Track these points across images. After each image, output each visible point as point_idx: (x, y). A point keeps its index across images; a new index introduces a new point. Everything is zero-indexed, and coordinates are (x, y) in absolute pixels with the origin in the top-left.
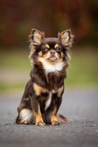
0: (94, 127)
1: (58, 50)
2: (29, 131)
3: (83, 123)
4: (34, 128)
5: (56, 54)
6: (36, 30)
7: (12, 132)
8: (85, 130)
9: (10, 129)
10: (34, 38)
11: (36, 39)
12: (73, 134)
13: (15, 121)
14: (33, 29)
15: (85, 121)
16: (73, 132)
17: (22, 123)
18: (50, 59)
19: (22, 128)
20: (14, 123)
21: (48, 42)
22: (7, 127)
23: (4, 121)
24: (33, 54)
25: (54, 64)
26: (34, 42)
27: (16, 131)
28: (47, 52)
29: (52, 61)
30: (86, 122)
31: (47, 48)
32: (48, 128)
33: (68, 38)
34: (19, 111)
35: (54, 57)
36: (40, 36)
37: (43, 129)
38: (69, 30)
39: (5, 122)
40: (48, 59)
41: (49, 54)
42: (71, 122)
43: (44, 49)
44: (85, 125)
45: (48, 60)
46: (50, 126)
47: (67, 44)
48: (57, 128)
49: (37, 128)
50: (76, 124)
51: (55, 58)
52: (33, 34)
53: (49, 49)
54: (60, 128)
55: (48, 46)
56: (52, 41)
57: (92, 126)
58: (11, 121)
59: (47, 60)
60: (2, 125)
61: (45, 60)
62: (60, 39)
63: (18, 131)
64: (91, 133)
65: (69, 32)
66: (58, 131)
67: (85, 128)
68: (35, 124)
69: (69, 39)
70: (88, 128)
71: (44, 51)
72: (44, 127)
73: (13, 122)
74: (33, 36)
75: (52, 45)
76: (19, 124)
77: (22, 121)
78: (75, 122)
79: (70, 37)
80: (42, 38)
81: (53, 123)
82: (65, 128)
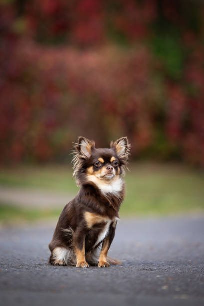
0: (153, 272)
1: (114, 166)
2: (66, 275)
3: (139, 265)
4: (73, 271)
5: (114, 171)
6: (84, 138)
7: (45, 276)
8: (142, 275)
9: (42, 272)
10: (82, 149)
11: (83, 151)
12: (126, 280)
13: (49, 261)
14: (80, 137)
15: (142, 262)
16: (125, 278)
17: (57, 264)
18: (107, 176)
19: (58, 270)
20: (48, 264)
21: (101, 154)
22: (38, 269)
23: (34, 261)
24: (78, 172)
25: (110, 184)
26: (81, 154)
27: (49, 275)
28: (101, 168)
29: (108, 180)
30: (143, 264)
31: (102, 163)
32: (93, 271)
33: (124, 148)
34: (52, 249)
35: (112, 174)
36: (89, 147)
37: (85, 272)
38: (125, 138)
39: (36, 262)
40: (103, 177)
41: (104, 171)
42: (123, 263)
43: (97, 164)
44: (142, 268)
45: (103, 179)
46: (96, 269)
47: (123, 157)
48: (104, 272)
49: (78, 271)
50: (130, 266)
51: (113, 176)
52: (80, 143)
53: (104, 165)
54: (108, 272)
55: (102, 160)
56: (107, 153)
57: (151, 270)
58: (43, 260)
59: (101, 179)
60: (31, 266)
61: (98, 178)
62: (115, 150)
63: (52, 275)
64: (150, 280)
65: (125, 140)
66: (106, 275)
67: (142, 272)
68: (76, 266)
69: (126, 150)
70: (146, 272)
71: (97, 168)
72: (86, 271)
73: (45, 262)
74: (80, 146)
75: (107, 159)
76: (54, 265)
77: (56, 262)
78: (129, 263)
79: (127, 147)
80: (92, 149)
81: (100, 265)
82: (115, 272)
